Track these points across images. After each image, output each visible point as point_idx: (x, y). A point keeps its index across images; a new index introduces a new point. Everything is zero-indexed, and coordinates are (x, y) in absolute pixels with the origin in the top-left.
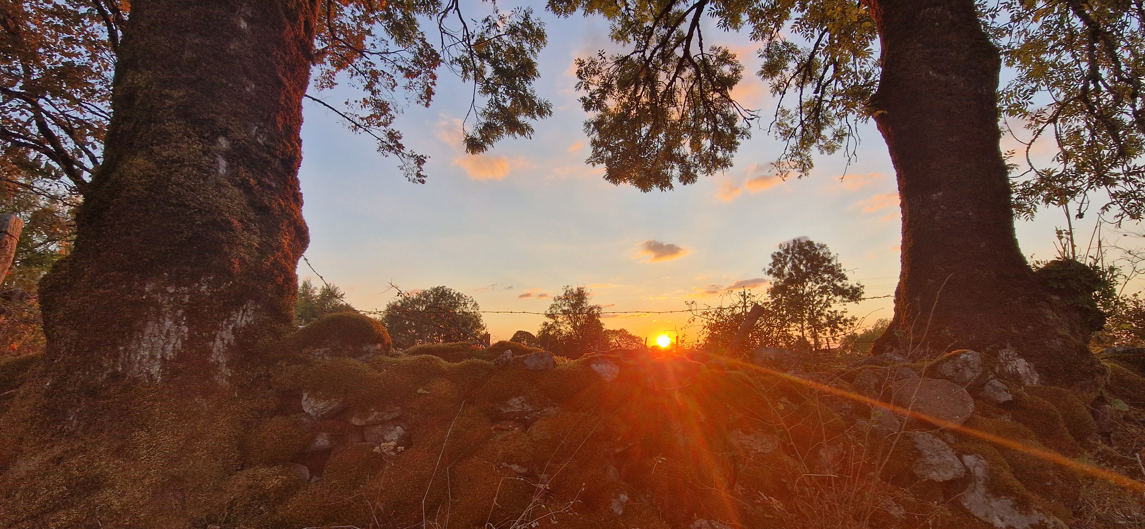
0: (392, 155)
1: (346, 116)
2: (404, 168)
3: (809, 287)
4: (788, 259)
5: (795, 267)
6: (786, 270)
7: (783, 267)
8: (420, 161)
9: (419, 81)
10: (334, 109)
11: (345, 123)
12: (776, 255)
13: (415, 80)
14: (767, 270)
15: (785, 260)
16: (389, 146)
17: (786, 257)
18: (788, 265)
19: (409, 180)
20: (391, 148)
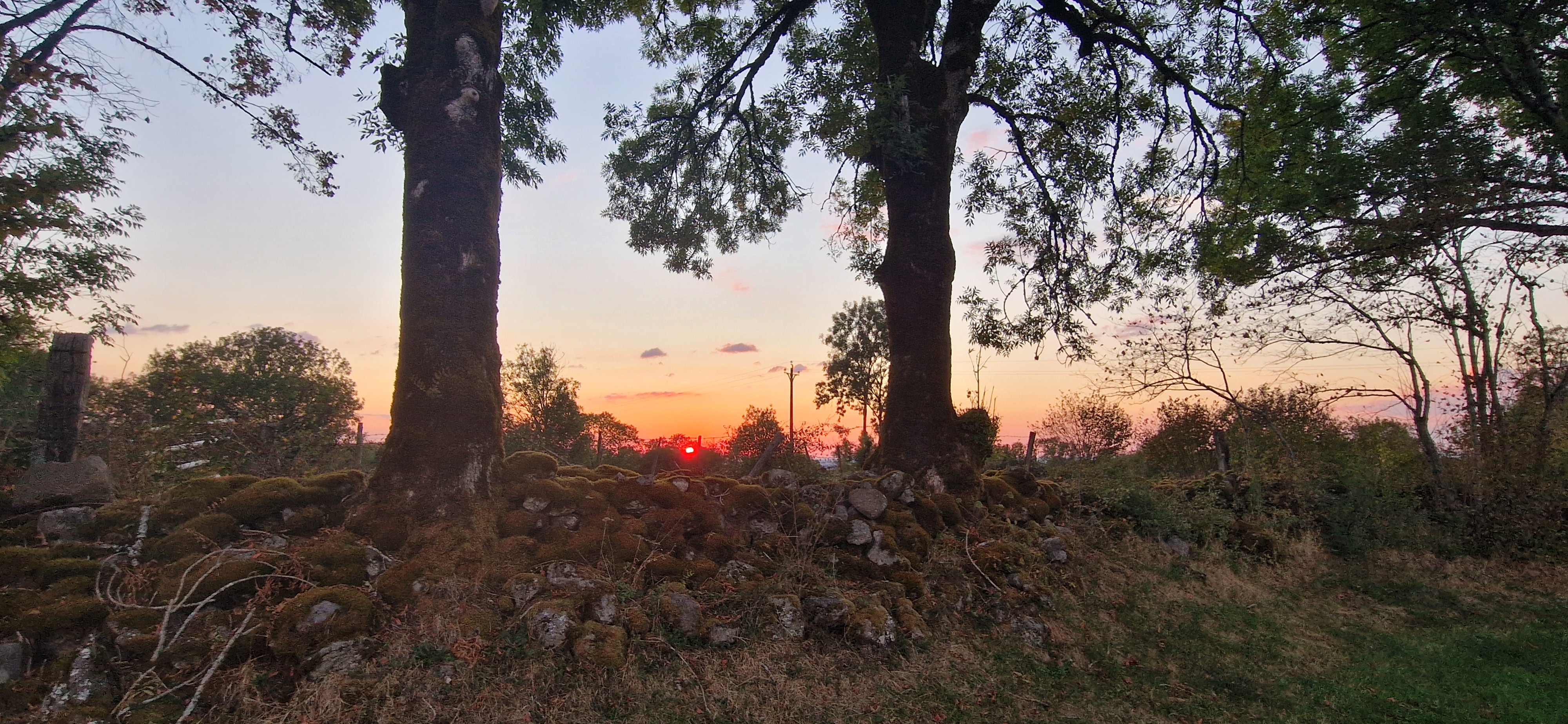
0: (275, 144)
1: (202, 77)
2: (297, 168)
3: (878, 365)
4: (854, 323)
5: (862, 336)
6: (850, 339)
7: (847, 334)
8: (326, 161)
9: (329, 34)
10: (182, 66)
11: (198, 87)
12: (838, 316)
13: (322, 34)
14: (825, 337)
15: (850, 324)
16: (274, 132)
17: (851, 320)
18: (854, 332)
19: (305, 187)
20: (274, 134)
